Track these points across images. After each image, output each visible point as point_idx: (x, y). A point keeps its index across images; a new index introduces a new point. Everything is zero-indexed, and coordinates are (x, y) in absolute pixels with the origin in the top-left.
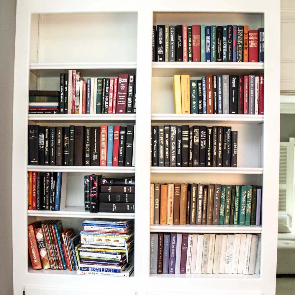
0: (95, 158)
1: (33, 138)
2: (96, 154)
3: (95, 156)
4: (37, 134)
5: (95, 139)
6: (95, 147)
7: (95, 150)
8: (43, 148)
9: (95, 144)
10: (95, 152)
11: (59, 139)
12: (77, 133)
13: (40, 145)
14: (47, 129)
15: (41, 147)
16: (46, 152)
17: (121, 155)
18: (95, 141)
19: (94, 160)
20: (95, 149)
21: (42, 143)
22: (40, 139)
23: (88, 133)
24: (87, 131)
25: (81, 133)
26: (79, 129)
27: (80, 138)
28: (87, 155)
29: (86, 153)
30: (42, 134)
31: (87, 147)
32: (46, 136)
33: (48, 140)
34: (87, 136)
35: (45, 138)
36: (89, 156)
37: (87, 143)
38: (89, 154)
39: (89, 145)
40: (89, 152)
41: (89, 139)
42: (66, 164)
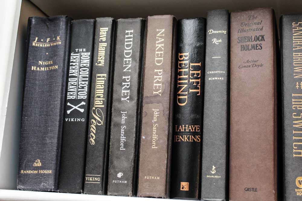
1: (43, 69)
4: (61, 53)
8: (82, 110)
11: (158, 68)
12: (241, 40)
13: (69, 97)
14: (106, 29)
15: (75, 107)
16: (93, 129)
21: (79, 89)
22: (73, 71)
23: (298, 43)
24: (293, 30)
25: (264, 40)
26: (253, 24)
27: (254, 65)
28: (296, 148)
29: (294, 138)
30: (83, 50)
31: (294, 107)
32: (99, 57)
33: (106, 77)
34: (294, 53)
35: (93, 65)
37: (297, 88)
42: (188, 190)
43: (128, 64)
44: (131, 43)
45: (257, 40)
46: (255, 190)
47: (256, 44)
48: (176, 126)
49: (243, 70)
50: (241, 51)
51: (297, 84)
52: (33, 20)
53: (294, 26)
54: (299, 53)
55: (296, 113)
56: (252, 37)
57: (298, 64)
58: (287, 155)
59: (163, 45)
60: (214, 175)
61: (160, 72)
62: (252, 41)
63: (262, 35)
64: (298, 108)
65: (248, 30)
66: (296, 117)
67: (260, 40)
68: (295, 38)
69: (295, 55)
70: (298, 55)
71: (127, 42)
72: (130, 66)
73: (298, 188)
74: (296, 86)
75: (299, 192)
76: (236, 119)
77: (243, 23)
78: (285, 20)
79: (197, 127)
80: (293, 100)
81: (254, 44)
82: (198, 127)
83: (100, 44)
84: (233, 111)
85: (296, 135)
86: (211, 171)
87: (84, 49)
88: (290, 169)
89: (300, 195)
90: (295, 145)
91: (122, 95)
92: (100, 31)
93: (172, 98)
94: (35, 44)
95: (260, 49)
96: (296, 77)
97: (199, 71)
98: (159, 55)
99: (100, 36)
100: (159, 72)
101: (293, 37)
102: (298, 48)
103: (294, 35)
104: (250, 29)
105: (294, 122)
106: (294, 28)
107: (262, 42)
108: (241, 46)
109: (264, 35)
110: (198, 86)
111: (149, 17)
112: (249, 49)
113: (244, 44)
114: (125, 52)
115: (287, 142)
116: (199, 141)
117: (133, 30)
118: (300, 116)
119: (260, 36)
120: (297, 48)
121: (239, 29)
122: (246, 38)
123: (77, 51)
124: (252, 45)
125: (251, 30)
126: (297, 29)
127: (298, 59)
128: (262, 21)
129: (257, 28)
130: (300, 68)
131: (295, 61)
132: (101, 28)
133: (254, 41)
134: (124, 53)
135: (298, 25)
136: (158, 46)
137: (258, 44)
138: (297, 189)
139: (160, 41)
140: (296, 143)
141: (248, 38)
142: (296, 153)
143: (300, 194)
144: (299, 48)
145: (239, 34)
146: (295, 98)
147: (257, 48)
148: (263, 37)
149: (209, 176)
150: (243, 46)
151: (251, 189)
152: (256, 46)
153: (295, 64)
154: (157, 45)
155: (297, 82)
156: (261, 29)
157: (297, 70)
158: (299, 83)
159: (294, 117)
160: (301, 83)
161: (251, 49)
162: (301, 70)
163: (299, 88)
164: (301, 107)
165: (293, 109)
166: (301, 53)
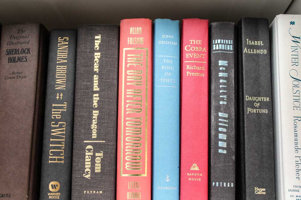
0: (93, 168)
2: (97, 148)
3: (93, 158)
5: (96, 77)
6: (96, 114)
7: (94, 126)
9: (96, 99)
10: (94, 135)
12: (8, 52)
17: (220, 151)
18: (96, 88)
19: (88, 176)
20: (94, 122)
23: (61, 56)
24: (59, 44)
25: (30, 53)
26: (21, 37)
27: (18, 77)
28: (52, 154)
29: (51, 145)
31: (53, 117)
34: (57, 66)
36: (63, 158)
37: (58, 99)
38: (63, 148)
39: (65, 107)
40: (63, 141)
41: (65, 79)
45: (23, 53)
46: (9, 196)
47: (22, 57)
49: (8, 81)
50: (8, 62)
51: (58, 95)
53: (60, 41)
54: (62, 66)
55: (54, 122)
56: (19, 49)
57: (60, 76)
58: (44, 161)
62: (18, 54)
63: (28, 48)
64: (57, 118)
65: (16, 43)
66: (54, 126)
67: (26, 53)
68: (59, 52)
69: (58, 67)
70: (61, 67)
73: (51, 192)
74: (57, 96)
75: (51, 195)
77: (12, 36)
80: (53, 110)
81: (20, 57)
85: (52, 143)
88: (45, 175)
89: (52, 198)
90: (52, 152)
95: (25, 62)
96: (57, 88)
101: (58, 51)
102: (61, 62)
103: (59, 49)
104: (18, 42)
105: (52, 130)
106: (60, 43)
107: (28, 55)
108: (9, 58)
109: (30, 49)
112: (16, 61)
113: (12, 56)
115: (45, 149)
118: (58, 125)
119: (26, 49)
120: (60, 61)
121: (8, 42)
122: (14, 50)
124: (18, 57)
125: (19, 43)
126: (63, 44)
127: (60, 72)
128: (29, 35)
129: (24, 41)
130: (61, 80)
131: (57, 74)
133: (21, 54)
135: (63, 40)
137: (24, 57)
138: (50, 193)
140: (52, 150)
141: (15, 51)
142: (51, 159)
143: (52, 197)
144: (62, 62)
145: (8, 46)
146: (55, 108)
147: (23, 60)
148: (28, 50)
150: (11, 58)
151: (6, 195)
152: (22, 59)
153: (58, 76)
155: (58, 93)
156: (28, 43)
157: (59, 81)
158: (59, 94)
159: (52, 126)
160: (62, 94)
161: (17, 62)
162: (62, 82)
163: (59, 99)
164: (59, 117)
165: (53, 118)
166: (63, 66)
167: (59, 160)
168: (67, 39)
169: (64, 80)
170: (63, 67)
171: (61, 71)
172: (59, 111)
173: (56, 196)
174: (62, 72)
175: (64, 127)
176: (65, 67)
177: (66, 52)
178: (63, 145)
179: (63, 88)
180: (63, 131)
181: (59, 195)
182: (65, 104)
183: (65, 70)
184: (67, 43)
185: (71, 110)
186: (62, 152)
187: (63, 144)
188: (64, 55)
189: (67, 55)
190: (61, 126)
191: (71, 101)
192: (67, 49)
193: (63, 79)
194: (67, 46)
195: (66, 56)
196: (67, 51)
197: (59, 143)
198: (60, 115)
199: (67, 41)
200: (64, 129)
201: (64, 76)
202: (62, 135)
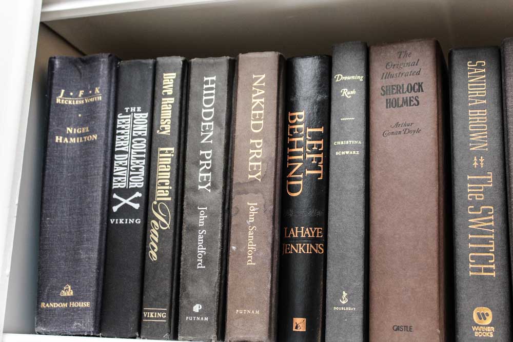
1: (73, 140)
4: (102, 114)
8: (136, 206)
11: (256, 136)
12: (385, 91)
13: (116, 185)
14: (173, 75)
15: (125, 201)
16: (154, 236)
21: (132, 171)
22: (122, 143)
23: (476, 94)
24: (469, 73)
25: (422, 91)
26: (406, 65)
27: (407, 131)
28: (474, 261)
29: (470, 246)
30: (136, 109)
31: (470, 197)
32: (163, 120)
33: (173, 152)
34: (470, 111)
35: (153, 133)
36: (493, 266)
37: (476, 167)
38: (493, 250)
39: (490, 180)
40: (491, 239)
41: (486, 133)
42: (305, 330)
43: (209, 131)
44: (213, 97)
45: (411, 91)
46: (409, 330)
47: (410, 98)
48: (286, 230)
49: (390, 138)
50: (387, 107)
51: (475, 159)
52: (57, 62)
53: (470, 67)
54: (478, 111)
55: (473, 207)
56: (403, 85)
57: (476, 128)
58: (459, 273)
59: (263, 100)
60: (345, 306)
61: (259, 144)
62: (403, 93)
63: (419, 83)
64: (476, 199)
65: (398, 75)
66: (473, 213)
67: (416, 91)
68: (471, 87)
69: (471, 113)
70: (476, 113)
71: (206, 95)
72: (211, 134)
73: (477, 325)
74: (474, 162)
75: (478, 331)
76: (379, 218)
77: (389, 63)
78: (457, 57)
79: (318, 230)
80: (469, 185)
81: (407, 98)
82: (320, 230)
83: (163, 99)
84: (374, 204)
85: (473, 241)
86: (341, 301)
87: (138, 108)
88: (465, 295)
89: (480, 336)
90: (472, 258)
91: (200, 181)
92: (164, 79)
93: (278, 185)
94: (60, 100)
95: (415, 105)
96: (473, 149)
97: (321, 140)
98: (257, 117)
99: (164, 87)
100: (257, 143)
101: (469, 85)
102: (476, 103)
103: (469, 81)
104: (400, 73)
105: (469, 220)
106: (471, 71)
107: (420, 94)
108: (387, 100)
109: (422, 83)
110: (319, 165)
111: (241, 56)
112: (400, 105)
113: (391, 97)
114: (203, 112)
115: (459, 251)
116: (322, 252)
117: (215, 77)
118: (480, 211)
119: (417, 83)
120: (474, 102)
121: (383, 74)
122: (394, 87)
123: (127, 111)
124: (403, 98)
125: (402, 74)
126: (475, 72)
127: (476, 120)
128: (419, 60)
129: (411, 72)
130: (479, 135)
131: (471, 124)
132: (165, 73)
133: (407, 93)
134: (202, 114)
135: (476, 65)
136: (255, 102)
137: (413, 97)
138: (475, 327)
139: (258, 94)
140: (473, 254)
141: (397, 88)
142: (473, 270)
143: (480, 334)
144: (478, 103)
145: (384, 80)
146: (472, 182)
147: (412, 103)
148: (420, 85)
149: (337, 308)
150: (390, 99)
151: (403, 328)
152: (411, 101)
153: (472, 128)
154: (253, 100)
155: (475, 157)
156: (418, 73)
157: (475, 137)
158: (478, 158)
159: (470, 213)
160: (482, 157)
161: (402, 106)
162: (480, 137)
163: (479, 166)
164: (481, 197)
165: (469, 199)
166: (481, 111)
167: (486, 270)
168: (483, 64)
169: (485, 135)
170: (480, 113)
171: (478, 118)
172: (480, 188)
173: (488, 332)
174: (480, 120)
175: (491, 215)
176: (484, 111)
177: (483, 87)
178: (493, 246)
179: (483, 148)
180: (490, 221)
181: (492, 331)
182: (490, 175)
183: (484, 116)
184: (484, 70)
185: (501, 185)
186: (491, 258)
187: (492, 244)
188: (479, 92)
189: (485, 92)
190: (485, 214)
191: (499, 170)
192: (485, 81)
193: (483, 133)
194: (484, 76)
195: (484, 94)
196: (485, 84)
197: (486, 241)
198: (482, 195)
199: (483, 68)
200: (492, 217)
201: (484, 127)
202: (489, 229)
